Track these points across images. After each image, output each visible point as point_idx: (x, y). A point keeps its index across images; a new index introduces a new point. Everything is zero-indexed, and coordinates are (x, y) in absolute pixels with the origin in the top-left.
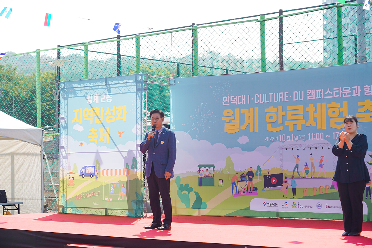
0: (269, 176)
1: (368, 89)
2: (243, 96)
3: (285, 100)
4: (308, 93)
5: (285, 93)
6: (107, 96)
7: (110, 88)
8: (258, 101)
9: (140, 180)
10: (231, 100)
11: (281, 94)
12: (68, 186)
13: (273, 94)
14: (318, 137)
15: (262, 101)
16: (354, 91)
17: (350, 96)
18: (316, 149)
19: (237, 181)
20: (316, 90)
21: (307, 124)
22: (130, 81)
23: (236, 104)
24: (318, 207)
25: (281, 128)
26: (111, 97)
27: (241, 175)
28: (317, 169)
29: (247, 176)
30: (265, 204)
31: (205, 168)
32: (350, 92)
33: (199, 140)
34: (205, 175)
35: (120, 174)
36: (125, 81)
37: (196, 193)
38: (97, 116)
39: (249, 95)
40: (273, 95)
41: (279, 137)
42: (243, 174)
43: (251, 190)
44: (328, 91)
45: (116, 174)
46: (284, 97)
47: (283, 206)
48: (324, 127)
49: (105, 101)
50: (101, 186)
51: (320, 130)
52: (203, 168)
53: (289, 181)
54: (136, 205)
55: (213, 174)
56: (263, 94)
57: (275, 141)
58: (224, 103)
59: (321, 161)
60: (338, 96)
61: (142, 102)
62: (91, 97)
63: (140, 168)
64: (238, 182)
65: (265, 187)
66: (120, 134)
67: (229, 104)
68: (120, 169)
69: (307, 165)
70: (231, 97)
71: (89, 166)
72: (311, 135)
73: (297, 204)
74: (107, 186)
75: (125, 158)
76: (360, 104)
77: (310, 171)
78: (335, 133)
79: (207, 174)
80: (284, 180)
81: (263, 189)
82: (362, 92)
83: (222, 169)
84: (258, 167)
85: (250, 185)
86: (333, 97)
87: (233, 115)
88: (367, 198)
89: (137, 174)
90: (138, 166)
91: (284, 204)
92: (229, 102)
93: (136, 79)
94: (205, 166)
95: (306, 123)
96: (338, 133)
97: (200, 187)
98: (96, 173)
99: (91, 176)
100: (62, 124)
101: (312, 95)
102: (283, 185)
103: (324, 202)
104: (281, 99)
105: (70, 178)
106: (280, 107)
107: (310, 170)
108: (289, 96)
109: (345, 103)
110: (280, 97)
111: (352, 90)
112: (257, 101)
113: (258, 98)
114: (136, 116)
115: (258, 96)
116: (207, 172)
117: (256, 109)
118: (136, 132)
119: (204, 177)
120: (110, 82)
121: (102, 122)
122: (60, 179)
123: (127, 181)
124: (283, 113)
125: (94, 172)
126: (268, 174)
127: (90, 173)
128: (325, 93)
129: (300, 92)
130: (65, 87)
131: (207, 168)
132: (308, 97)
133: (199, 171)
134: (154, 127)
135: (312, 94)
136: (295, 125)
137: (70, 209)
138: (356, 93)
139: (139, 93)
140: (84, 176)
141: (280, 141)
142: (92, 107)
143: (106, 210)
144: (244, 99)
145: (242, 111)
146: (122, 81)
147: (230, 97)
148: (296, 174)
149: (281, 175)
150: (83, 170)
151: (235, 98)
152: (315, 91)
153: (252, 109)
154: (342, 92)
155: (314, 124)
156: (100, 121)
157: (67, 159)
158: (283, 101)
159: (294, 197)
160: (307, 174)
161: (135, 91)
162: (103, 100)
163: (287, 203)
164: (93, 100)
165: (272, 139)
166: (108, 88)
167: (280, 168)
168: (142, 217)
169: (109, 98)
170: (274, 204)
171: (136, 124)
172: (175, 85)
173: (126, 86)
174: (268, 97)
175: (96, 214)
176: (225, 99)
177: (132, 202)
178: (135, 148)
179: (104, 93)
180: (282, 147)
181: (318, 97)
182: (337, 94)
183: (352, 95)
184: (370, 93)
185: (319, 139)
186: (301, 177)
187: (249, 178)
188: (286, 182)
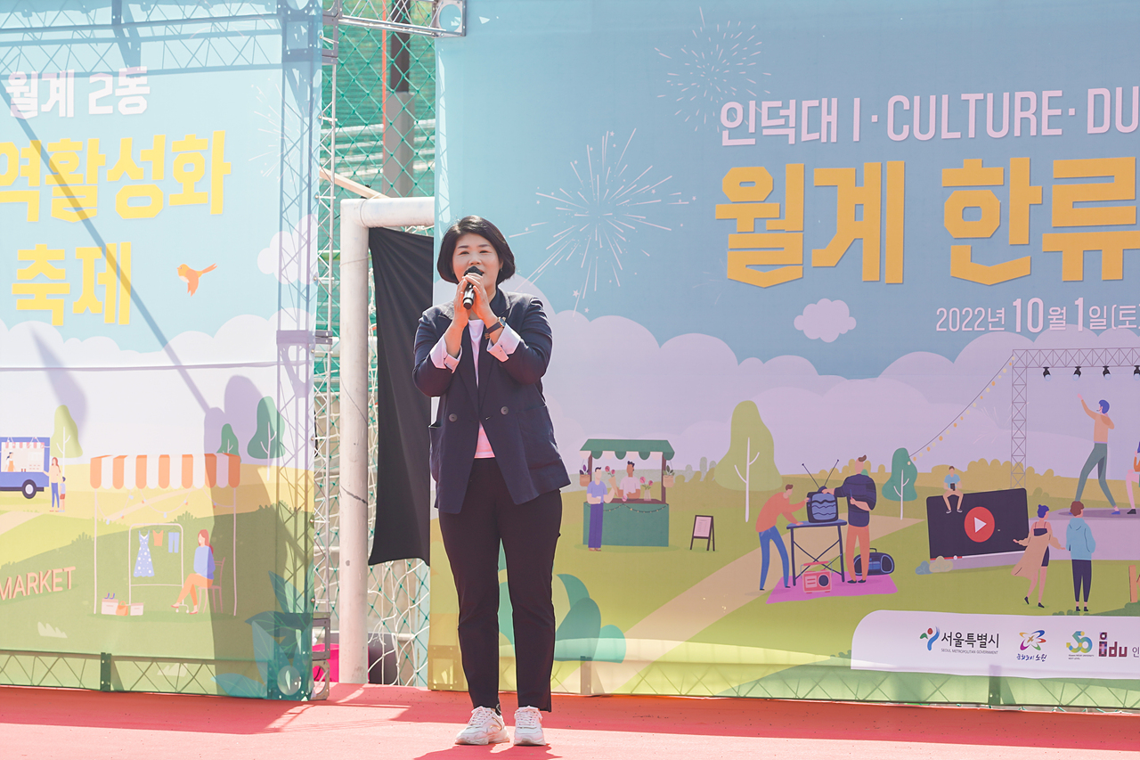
0: (953, 499)
2: (825, 101)
3: (1045, 131)
5: (1046, 94)
6: (122, 80)
7: (138, 41)
8: (906, 128)
10: (765, 122)
11: (1026, 101)
13: (981, 96)
15: (924, 129)
19: (788, 523)
22: (247, 9)
23: (792, 141)
25: (1020, 266)
26: (146, 90)
27: (810, 495)
29: (842, 502)
30: (931, 637)
31: (620, 455)
33: (591, 317)
34: (621, 492)
35: (187, 482)
36: (220, 10)
38: (63, 185)
39: (857, 101)
40: (981, 104)
41: (1011, 312)
42: (820, 491)
43: (858, 567)
45: (164, 480)
46: (1038, 113)
47: (1023, 648)
49: (109, 110)
50: (83, 543)
52: (608, 457)
53: (1058, 526)
54: (271, 639)
55: (663, 489)
56: (933, 99)
57: (987, 331)
58: (725, 134)
61: (315, 116)
62: (34, 82)
64: (791, 528)
65: (933, 556)
66: (193, 278)
67: (752, 141)
68: (188, 458)
70: (766, 105)
71: (16, 440)
73: (1096, 641)
74: (116, 545)
79: (629, 486)
80: (1033, 521)
81: (925, 565)
83: (713, 463)
84: (901, 457)
85: (857, 544)
87: (776, 194)
90: (289, 442)
91: (1031, 639)
92: (752, 129)
94: (620, 448)
97: (593, 553)
98: (53, 477)
99: (29, 489)
104: (1025, 121)
106: (1019, 166)
108: (1065, 112)
110: (1018, 115)
112: (897, 131)
113: (903, 117)
114: (282, 191)
115: (907, 106)
116: (630, 475)
117: (896, 168)
119: (614, 501)
120: (137, 13)
121: (89, 214)
124: (1035, 194)
125: (41, 470)
126: (952, 492)
127: (24, 473)
129: (1119, 91)
131: (632, 456)
133: (588, 471)
136: (1091, 257)
139: (296, 72)
141: (1014, 330)
142: (31, 136)
143: (107, 662)
144: (833, 118)
145: (821, 176)
146: (207, 8)
147: (758, 105)
148: (1093, 496)
149: (1019, 496)
151: (783, 112)
153: (871, 169)
156: (78, 209)
158: (1033, 132)
159: (1082, 604)
161: (278, 59)
162: (100, 102)
163: (1042, 633)
164: (43, 96)
165: (975, 317)
166: (128, 39)
167: (1014, 464)
168: (305, 699)
169: (133, 93)
170: (975, 638)
171: (281, 230)
172: (465, 33)
173: (227, 34)
174: (958, 110)
175: (50, 682)
176: (731, 114)
177: (254, 623)
178: (270, 351)
179: (102, 67)
180: (1024, 359)
186: (1116, 509)
187: (852, 508)
188: (1044, 531)
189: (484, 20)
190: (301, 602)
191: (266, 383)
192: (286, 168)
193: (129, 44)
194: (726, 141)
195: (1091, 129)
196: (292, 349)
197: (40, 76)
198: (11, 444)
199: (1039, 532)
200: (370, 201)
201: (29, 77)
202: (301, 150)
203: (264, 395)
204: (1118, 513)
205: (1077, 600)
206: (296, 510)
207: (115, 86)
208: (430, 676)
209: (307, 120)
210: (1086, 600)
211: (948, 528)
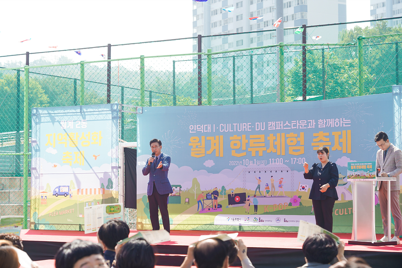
0: (233, 195)
1: (321, 123)
2: (208, 125)
3: (248, 130)
4: (269, 124)
5: (248, 124)
6: (82, 122)
7: (85, 115)
8: (223, 130)
9: (115, 198)
10: (198, 129)
11: (245, 125)
12: (40, 205)
14: (278, 162)
15: (226, 130)
16: (310, 124)
17: (306, 128)
18: (276, 172)
19: (203, 199)
20: (276, 122)
21: (268, 151)
22: (105, 109)
23: (202, 132)
24: (277, 222)
25: (244, 154)
26: (87, 124)
27: (207, 194)
28: (277, 189)
29: (212, 195)
30: (229, 219)
32: (306, 124)
34: (172, 194)
35: (95, 193)
36: (100, 110)
38: (72, 141)
39: (214, 125)
40: (236, 125)
41: (243, 162)
43: (215, 207)
44: (287, 123)
45: (91, 193)
46: (247, 127)
48: (283, 154)
49: (80, 127)
50: (76, 204)
51: (279, 156)
53: (252, 199)
55: (180, 193)
56: (228, 124)
57: (238, 165)
58: (190, 131)
59: (281, 182)
60: (296, 127)
61: (118, 128)
62: (66, 122)
63: (115, 188)
64: (203, 200)
65: (229, 205)
66: (96, 157)
67: (195, 132)
68: (95, 189)
69: (268, 186)
70: (198, 126)
72: (272, 161)
73: (258, 219)
74: (82, 204)
75: (101, 179)
76: (315, 135)
77: (271, 191)
78: (293, 159)
80: (247, 198)
81: (228, 206)
82: (317, 125)
83: (189, 189)
84: (223, 187)
85: (215, 203)
86: (291, 128)
87: (200, 141)
89: (112, 193)
90: (114, 186)
91: (247, 219)
92: (195, 130)
93: (112, 107)
96: (296, 159)
98: (70, 193)
99: (66, 195)
100: (34, 147)
101: (273, 126)
102: (245, 203)
103: (282, 217)
104: (245, 128)
105: (42, 197)
106: (244, 136)
108: (252, 127)
109: (302, 134)
110: (243, 127)
111: (308, 123)
112: (222, 130)
113: (223, 128)
114: (112, 141)
115: (223, 126)
116: (174, 191)
117: (221, 137)
118: (112, 156)
120: (85, 110)
121: (77, 145)
122: (32, 198)
123: (103, 200)
124: (247, 141)
125: (68, 191)
126: (232, 193)
127: (64, 192)
128: (284, 125)
129: (261, 123)
130: (37, 113)
132: (269, 127)
134: (154, 154)
135: (272, 126)
136: (257, 152)
137: (43, 225)
138: (312, 125)
139: (115, 121)
140: (58, 195)
141: (243, 165)
142: (66, 132)
143: (80, 226)
144: (210, 128)
145: (208, 138)
146: (98, 109)
147: (196, 126)
148: (258, 194)
149: (245, 194)
150: (57, 190)
151: (201, 127)
152: (275, 122)
153: (217, 137)
154: (299, 124)
155: (274, 151)
156: (75, 145)
157: (40, 179)
158: (246, 130)
159: (256, 213)
160: (268, 193)
161: (111, 118)
162: (78, 126)
163: (249, 218)
164: (67, 125)
165: (236, 163)
166: (83, 115)
167: (244, 188)
169: (84, 124)
170: (237, 219)
171: (112, 148)
172: (142, 113)
173: (102, 114)
174: (232, 127)
175: (70, 229)
176: (191, 127)
178: (110, 170)
179: (79, 120)
180: (245, 170)
181: (278, 128)
182: (294, 126)
183: (308, 128)
184: (323, 126)
185: (279, 164)
186: (262, 196)
187: (214, 196)
188: (249, 200)
189: (146, 111)
192: (113, 137)
194: (190, 132)
195: (256, 130)
196: (114, 170)
197: (67, 121)
198: (62, 187)
199: (248, 200)
200: (124, 143)
201: (65, 121)
202: (115, 135)
208: (137, 228)
211: (232, 200)
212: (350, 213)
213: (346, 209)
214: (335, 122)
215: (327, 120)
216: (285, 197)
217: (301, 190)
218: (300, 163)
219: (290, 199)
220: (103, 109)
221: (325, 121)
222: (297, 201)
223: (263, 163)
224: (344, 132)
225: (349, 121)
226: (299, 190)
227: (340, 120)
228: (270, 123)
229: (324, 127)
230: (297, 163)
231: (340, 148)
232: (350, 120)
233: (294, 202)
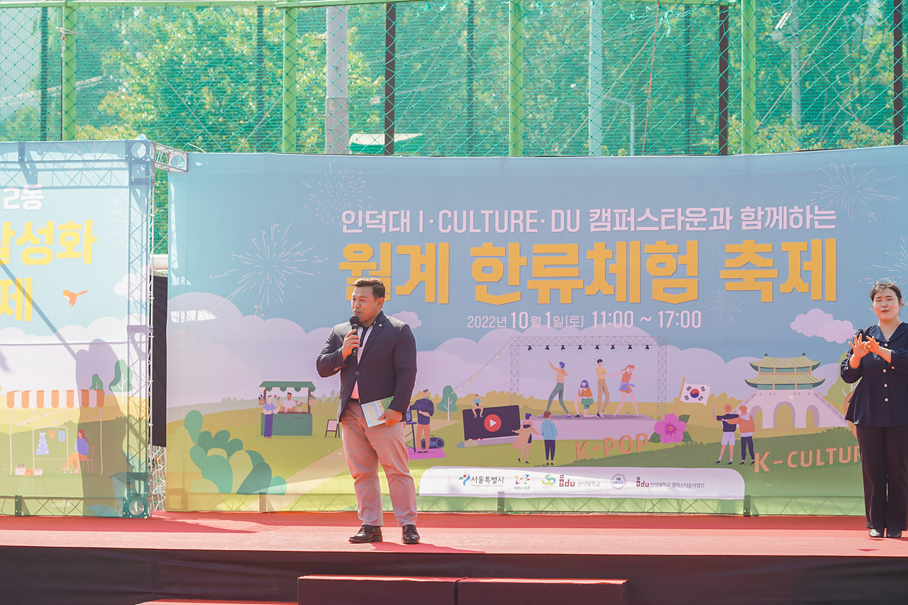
0: (478, 411)
1: (750, 216)
2: (403, 212)
3: (528, 230)
4: (591, 215)
5: (528, 212)
6: (25, 191)
7: (36, 171)
8: (450, 227)
10: (368, 221)
11: (517, 215)
13: (492, 212)
14: (618, 321)
15: (460, 227)
16: (715, 218)
17: (705, 229)
18: (613, 348)
20: (615, 211)
21: (590, 290)
23: (384, 231)
25: (515, 296)
26: (42, 197)
28: (616, 396)
29: (414, 412)
30: (465, 478)
31: (283, 389)
32: (706, 220)
33: (265, 319)
34: (283, 408)
35: (71, 404)
36: (88, 156)
37: (254, 456)
39: (421, 212)
40: (492, 216)
41: (510, 318)
43: (423, 445)
44: (648, 213)
45: (55, 405)
46: (524, 221)
47: (517, 483)
48: (635, 298)
49: (17, 207)
51: (624, 305)
52: (276, 391)
53: (537, 424)
54: (125, 486)
55: (309, 407)
56: (465, 212)
57: (496, 328)
58: (345, 227)
59: (626, 377)
60: (674, 227)
61: (148, 214)
63: (141, 389)
65: (466, 439)
66: (73, 298)
67: (361, 231)
68: (70, 392)
69: (587, 386)
70: (368, 213)
72: (600, 317)
73: (558, 479)
74: (24, 438)
76: (730, 248)
77: (595, 400)
78: (664, 313)
79: (289, 405)
80: (523, 421)
81: (462, 443)
84: (448, 390)
85: (423, 433)
86: (660, 228)
87: (375, 257)
88: (743, 463)
91: (521, 479)
92: (360, 225)
93: (128, 152)
94: (283, 386)
95: (586, 287)
96: (673, 313)
97: (267, 439)
101: (604, 220)
102: (518, 434)
103: (631, 473)
104: (517, 225)
106: (514, 246)
107: (595, 397)
108: (539, 221)
109: (692, 245)
110: (513, 221)
111: (709, 215)
112: (445, 228)
113: (448, 221)
114: (129, 252)
115: (450, 216)
116: (289, 399)
117: (444, 246)
118: (129, 294)
119: (279, 412)
120: (35, 156)
121: (5, 262)
124: (523, 261)
126: (477, 407)
128: (639, 219)
129: (569, 211)
132: (593, 225)
133: (263, 398)
135: (602, 219)
136: (554, 292)
138: (721, 222)
139: (138, 191)
141: (512, 328)
143: (19, 501)
144: (408, 220)
145: (401, 249)
146: (80, 155)
147: (364, 213)
148: (556, 408)
149: (515, 409)
151: (378, 217)
152: (612, 211)
153: (430, 247)
154: (683, 218)
155: (607, 290)
158: (522, 230)
159: (550, 461)
160: (588, 406)
161: (127, 183)
162: (10, 203)
163: (528, 476)
165: (489, 321)
166: (29, 170)
167: (512, 393)
168: (146, 517)
169: (33, 199)
170: (490, 479)
171: (129, 272)
172: (187, 171)
173: (93, 169)
174: (479, 221)
176: (348, 217)
177: (114, 478)
178: (124, 336)
179: (12, 184)
180: (517, 342)
181: (620, 226)
182: (668, 222)
183: (710, 228)
184: (756, 225)
185: (622, 325)
186: (569, 415)
188: (529, 426)
189: (198, 164)
190: (144, 467)
191: (121, 353)
192: (132, 240)
193: (30, 172)
194: (345, 230)
195: (554, 230)
196: (137, 336)
199: (526, 426)
202: (142, 231)
203: (119, 359)
204: (570, 417)
205: (547, 459)
206: (140, 419)
207: (21, 194)
208: (167, 504)
209: (145, 216)
210: (552, 459)
211: (475, 425)
212: (831, 463)
213: (818, 452)
214: (789, 215)
215: (766, 209)
216: (640, 417)
217: (687, 398)
218: (685, 324)
219: (654, 423)
220: (98, 156)
221: (760, 213)
222: (675, 429)
223: (573, 324)
224: (816, 243)
225: (831, 215)
226: (683, 399)
227: (805, 211)
228: (595, 213)
229: (759, 227)
230: (677, 324)
231: (802, 287)
232: (833, 212)
233: (668, 432)
